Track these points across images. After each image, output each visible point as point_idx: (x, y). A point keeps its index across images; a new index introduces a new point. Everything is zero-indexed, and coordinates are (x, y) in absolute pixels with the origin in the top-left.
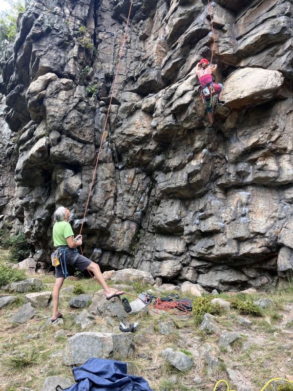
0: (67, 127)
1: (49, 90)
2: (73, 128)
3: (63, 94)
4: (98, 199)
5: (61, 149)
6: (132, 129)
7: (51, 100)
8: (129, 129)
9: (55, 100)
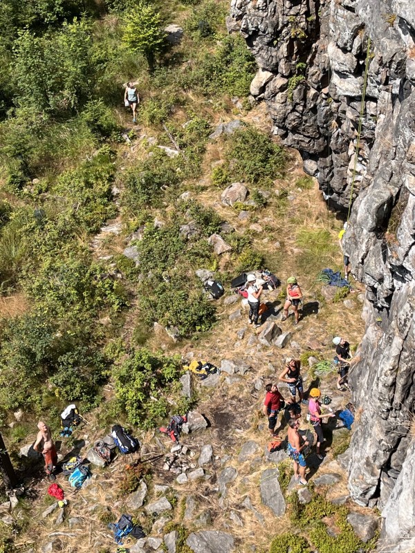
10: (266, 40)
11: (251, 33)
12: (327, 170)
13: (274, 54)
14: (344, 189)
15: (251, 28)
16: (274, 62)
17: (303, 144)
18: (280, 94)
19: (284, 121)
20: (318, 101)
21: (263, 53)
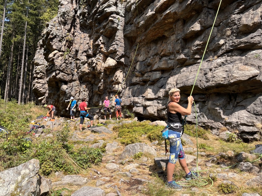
0: (61, 69)
1: (55, 57)
2: (64, 69)
3: (60, 58)
4: (73, 93)
5: (60, 77)
6: (84, 70)
7: (56, 60)
8: (84, 69)
9: (57, 60)
10: (59, 39)
11: (54, 36)
12: (70, 88)
13: (60, 44)
14: (75, 95)
15: (55, 34)
16: (60, 47)
17: (65, 77)
18: (60, 57)
19: (60, 67)
20: (73, 61)
21: (57, 44)
